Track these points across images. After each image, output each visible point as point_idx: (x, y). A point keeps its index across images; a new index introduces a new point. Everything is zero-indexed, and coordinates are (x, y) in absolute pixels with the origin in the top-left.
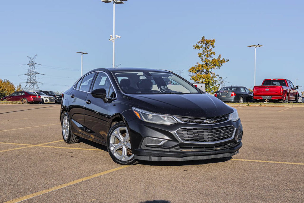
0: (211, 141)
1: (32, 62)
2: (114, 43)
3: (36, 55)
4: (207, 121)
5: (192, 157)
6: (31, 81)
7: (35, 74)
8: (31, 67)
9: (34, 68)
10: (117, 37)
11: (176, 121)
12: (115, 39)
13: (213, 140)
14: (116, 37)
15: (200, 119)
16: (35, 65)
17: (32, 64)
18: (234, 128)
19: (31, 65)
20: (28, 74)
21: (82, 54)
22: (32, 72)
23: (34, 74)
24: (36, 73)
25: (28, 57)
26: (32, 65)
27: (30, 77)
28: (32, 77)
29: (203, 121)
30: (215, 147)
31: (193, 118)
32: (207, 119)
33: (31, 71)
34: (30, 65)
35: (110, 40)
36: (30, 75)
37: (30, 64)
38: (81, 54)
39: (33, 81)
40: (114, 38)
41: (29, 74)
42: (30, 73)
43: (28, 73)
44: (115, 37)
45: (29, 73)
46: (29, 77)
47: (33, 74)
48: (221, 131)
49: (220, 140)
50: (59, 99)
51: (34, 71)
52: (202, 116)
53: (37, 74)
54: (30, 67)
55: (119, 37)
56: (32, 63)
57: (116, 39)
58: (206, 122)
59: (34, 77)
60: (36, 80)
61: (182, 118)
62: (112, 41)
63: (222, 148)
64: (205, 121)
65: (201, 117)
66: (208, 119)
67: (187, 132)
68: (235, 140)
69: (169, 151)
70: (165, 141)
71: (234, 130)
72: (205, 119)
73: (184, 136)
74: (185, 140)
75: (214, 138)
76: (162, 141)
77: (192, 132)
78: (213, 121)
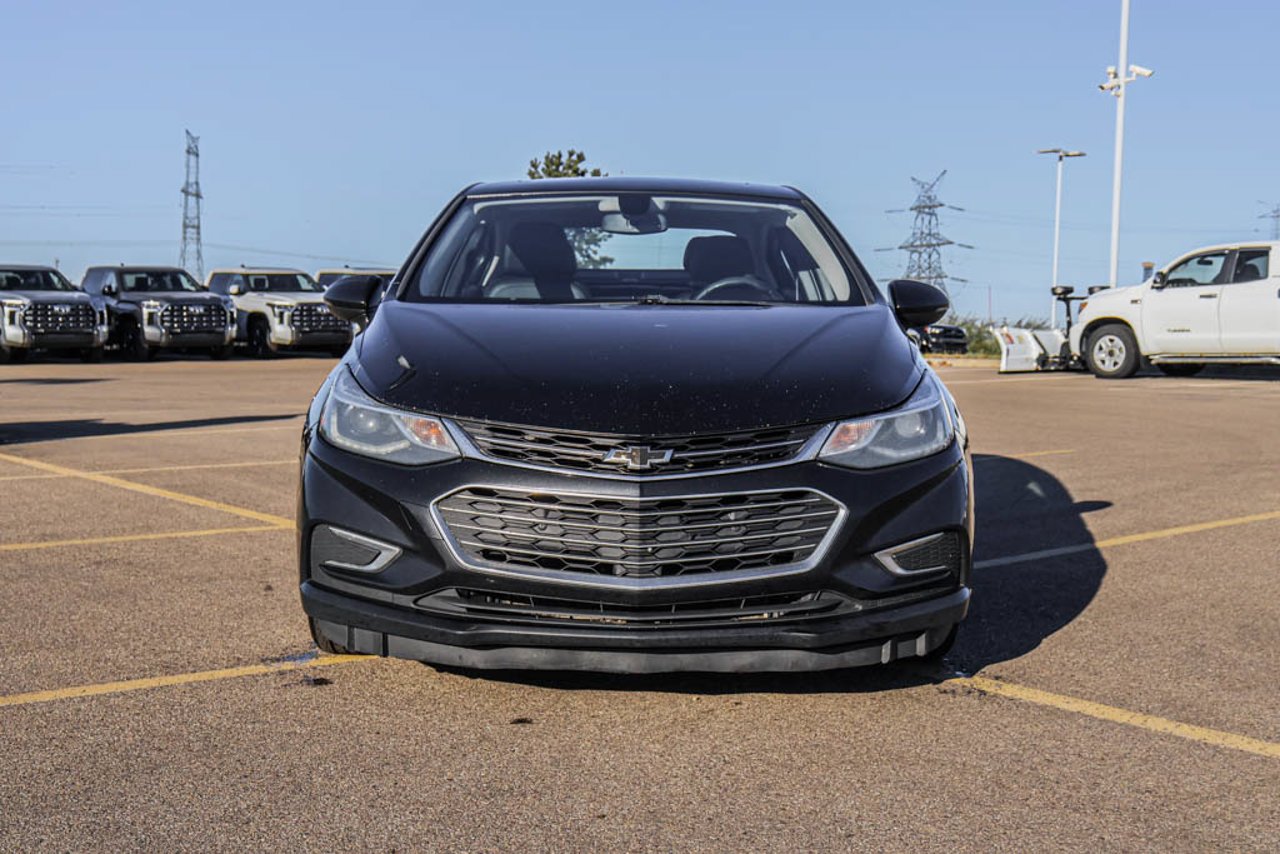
0: (645, 573)
1: (929, 198)
2: (1121, 101)
3: (945, 171)
4: (623, 458)
5: (544, 651)
6: (923, 272)
7: (939, 245)
8: (923, 219)
9: (934, 221)
10: (1134, 74)
11: (456, 448)
12: (1127, 83)
13: (658, 572)
14: (1132, 72)
15: (588, 441)
16: (938, 210)
17: (927, 207)
18: (837, 508)
19: (924, 212)
20: (911, 247)
21: (1061, 158)
22: (928, 238)
23: (934, 245)
24: (941, 242)
25: (914, 179)
26: (927, 210)
27: (920, 256)
28: (925, 256)
29: (601, 454)
30: (674, 608)
31: (547, 436)
32: (622, 444)
33: (922, 233)
34: (920, 212)
35: (1102, 88)
36: (919, 249)
37: (919, 209)
38: (1058, 158)
39: (927, 272)
40: (1122, 80)
41: (917, 246)
42: (918, 243)
43: (911, 240)
44: (1128, 73)
45: (915, 241)
46: (915, 256)
47: (929, 246)
48: (729, 520)
49: (765, 564)
50: (941, 340)
51: (933, 232)
52: (602, 428)
53: (943, 244)
54: (920, 217)
55: (1147, 72)
56: (928, 202)
57: (1129, 82)
58: (618, 460)
59: (935, 256)
60: (940, 268)
61: (487, 432)
62: (1113, 93)
63: (776, 615)
64: (611, 457)
65: (592, 433)
66: (631, 445)
67: (501, 512)
68: (841, 575)
69: (413, 606)
70: (391, 550)
71: (832, 518)
72: (615, 447)
73: (477, 535)
74: (487, 554)
75: (665, 558)
76: (380, 553)
77: (530, 511)
78: (662, 456)
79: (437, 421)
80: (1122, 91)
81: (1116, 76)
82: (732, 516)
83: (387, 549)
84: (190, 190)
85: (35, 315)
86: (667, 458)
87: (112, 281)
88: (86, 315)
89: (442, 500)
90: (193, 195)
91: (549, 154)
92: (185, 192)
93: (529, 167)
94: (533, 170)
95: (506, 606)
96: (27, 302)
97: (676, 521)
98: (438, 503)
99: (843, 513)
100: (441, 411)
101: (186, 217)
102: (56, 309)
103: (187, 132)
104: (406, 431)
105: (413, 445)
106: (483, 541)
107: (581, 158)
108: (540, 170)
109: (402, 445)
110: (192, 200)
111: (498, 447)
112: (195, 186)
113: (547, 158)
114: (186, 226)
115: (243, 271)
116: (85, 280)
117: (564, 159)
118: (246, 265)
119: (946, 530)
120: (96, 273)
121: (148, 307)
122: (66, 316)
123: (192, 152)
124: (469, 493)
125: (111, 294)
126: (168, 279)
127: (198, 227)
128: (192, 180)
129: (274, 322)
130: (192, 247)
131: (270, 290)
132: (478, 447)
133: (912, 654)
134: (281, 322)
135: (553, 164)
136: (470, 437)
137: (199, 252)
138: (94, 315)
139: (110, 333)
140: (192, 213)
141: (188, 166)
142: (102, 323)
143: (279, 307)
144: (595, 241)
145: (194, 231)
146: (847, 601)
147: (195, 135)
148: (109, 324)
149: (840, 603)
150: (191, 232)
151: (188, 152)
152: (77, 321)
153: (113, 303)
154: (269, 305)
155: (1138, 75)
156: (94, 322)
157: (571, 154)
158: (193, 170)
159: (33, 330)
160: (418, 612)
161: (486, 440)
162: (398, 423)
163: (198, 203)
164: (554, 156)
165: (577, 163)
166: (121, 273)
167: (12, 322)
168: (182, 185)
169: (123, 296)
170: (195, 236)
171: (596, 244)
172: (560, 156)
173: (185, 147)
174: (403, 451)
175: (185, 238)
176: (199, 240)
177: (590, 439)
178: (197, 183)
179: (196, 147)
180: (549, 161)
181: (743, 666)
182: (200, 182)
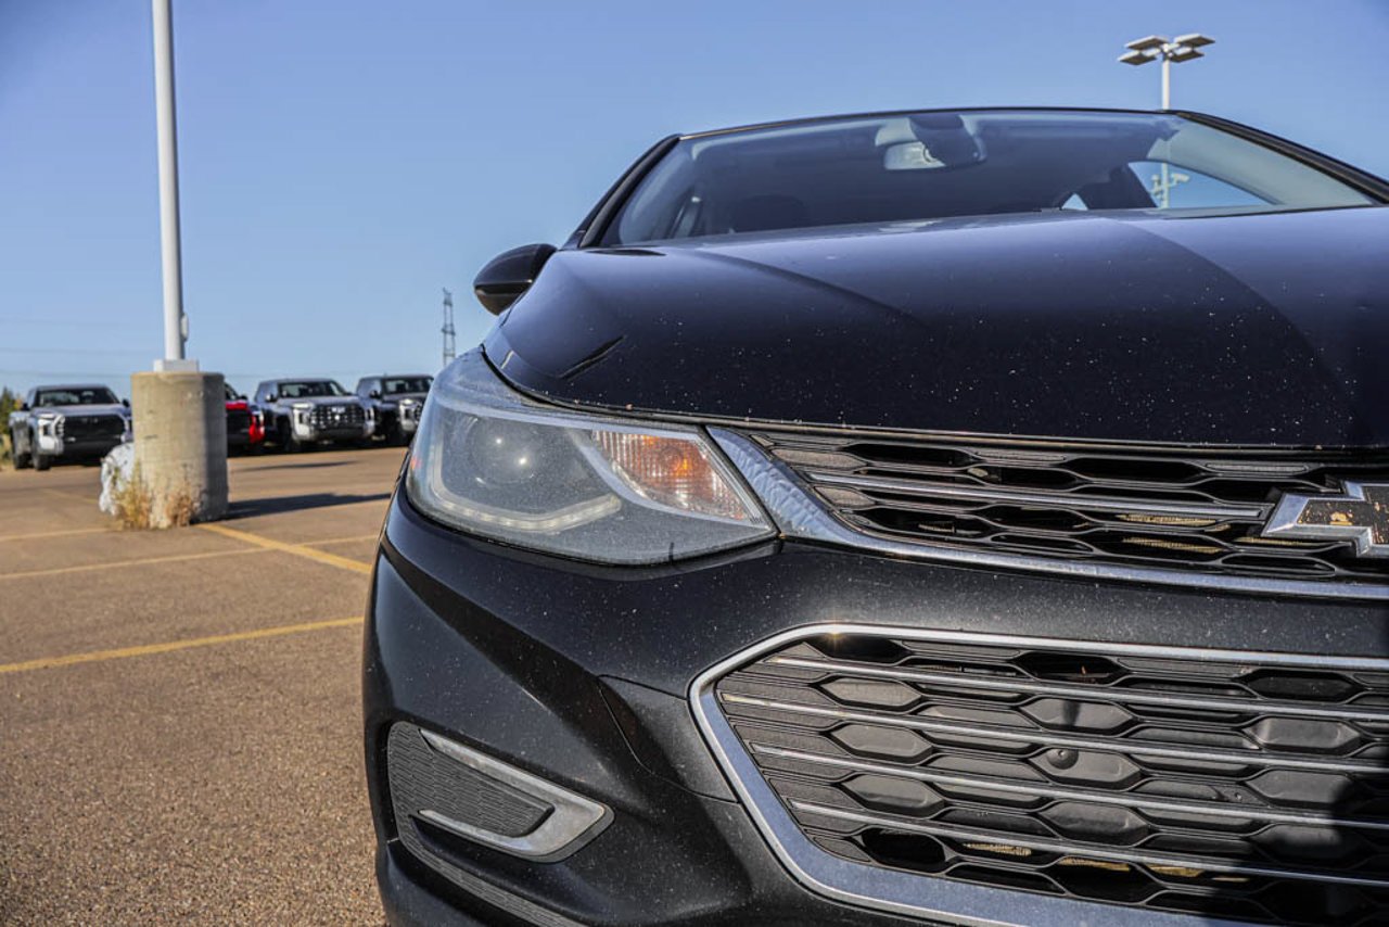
4: (1340, 525)
10: (1175, 181)
11: (756, 512)
12: (1170, 189)
14: (1173, 179)
15: (1185, 473)
29: (1247, 512)
31: (1046, 461)
32: (1324, 477)
40: (1165, 186)
44: (1170, 180)
52: (1241, 429)
58: (1315, 530)
61: (851, 461)
64: (1288, 519)
65: (1207, 446)
66: (1358, 476)
67: (917, 711)
70: (582, 808)
72: (1289, 487)
73: (845, 784)
76: (550, 812)
77: (1019, 702)
79: (693, 437)
80: (1165, 195)
81: (1160, 182)
83: (568, 803)
84: (447, 329)
85: (318, 415)
87: (377, 387)
88: (357, 413)
89: (728, 673)
90: (449, 333)
92: (444, 331)
96: (312, 406)
98: (715, 681)
100: (705, 409)
101: (445, 349)
102: (334, 410)
103: (444, 289)
104: (610, 472)
105: (629, 509)
106: (863, 801)
109: (599, 509)
110: (449, 337)
111: (889, 504)
112: (450, 327)
114: (445, 355)
116: (359, 387)
120: (365, 382)
121: (405, 405)
122: (341, 415)
123: (448, 303)
124: (817, 654)
125: (376, 396)
126: (420, 384)
127: (454, 355)
128: (448, 322)
132: (828, 508)
136: (799, 476)
138: (363, 413)
139: (376, 427)
140: (449, 346)
141: (445, 313)
142: (370, 418)
147: (448, 292)
148: (376, 419)
151: (445, 303)
152: (350, 419)
153: (378, 403)
155: (1178, 182)
156: (363, 418)
158: (449, 316)
159: (317, 426)
161: (851, 485)
162: (588, 452)
163: (453, 338)
166: (384, 381)
167: (301, 421)
168: (441, 326)
169: (386, 398)
173: (443, 300)
174: (605, 523)
177: (1199, 464)
178: (452, 325)
179: (450, 299)
182: (455, 323)
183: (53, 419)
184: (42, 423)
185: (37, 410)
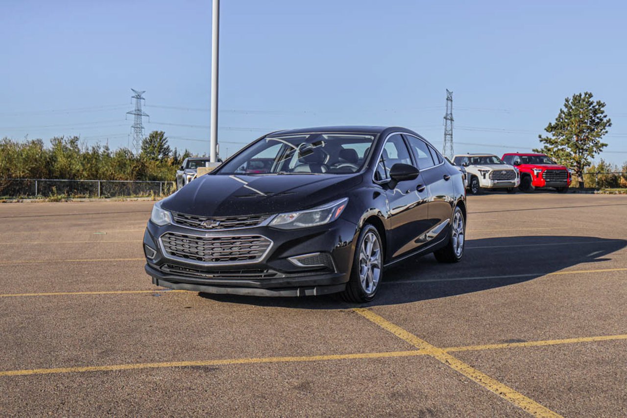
4: (205, 224)
13: (213, 260)
18: (271, 242)
29: (200, 223)
31: (188, 217)
48: (235, 245)
49: (245, 260)
64: (203, 224)
67: (175, 240)
68: (269, 264)
69: (159, 269)
71: (268, 246)
73: (170, 247)
74: (173, 254)
75: (216, 256)
76: (154, 253)
77: (182, 240)
78: (216, 223)
82: (237, 243)
84: (448, 117)
86: (217, 225)
90: (449, 119)
91: (575, 94)
92: (446, 118)
93: (564, 102)
94: (566, 103)
95: (187, 271)
97: (219, 244)
98: (161, 237)
99: (272, 244)
101: (446, 130)
103: (447, 90)
106: (171, 249)
107: (591, 96)
108: (570, 103)
110: (449, 122)
111: (178, 221)
112: (450, 115)
113: (574, 97)
114: (446, 134)
115: (468, 155)
117: (583, 97)
118: (470, 153)
119: (321, 252)
123: (449, 99)
124: (169, 234)
127: (452, 135)
128: (449, 112)
129: (481, 178)
130: (448, 144)
131: (479, 164)
132: (173, 220)
133: (296, 296)
134: (484, 178)
135: (577, 99)
136: (173, 217)
137: (452, 147)
140: (449, 128)
141: (447, 106)
143: (484, 171)
144: (599, 136)
145: (449, 136)
146: (279, 273)
147: (450, 91)
149: (276, 274)
150: (448, 137)
151: (447, 99)
154: (479, 170)
157: (586, 94)
158: (449, 108)
160: (161, 272)
161: (176, 218)
163: (451, 123)
164: (577, 96)
165: (588, 98)
168: (444, 115)
170: (450, 139)
171: (599, 137)
172: (580, 95)
173: (446, 97)
175: (445, 140)
176: (452, 140)
177: (198, 218)
178: (451, 114)
179: (451, 97)
180: (575, 98)
181: (246, 293)
182: (453, 113)
183: (194, 175)
184: (188, 177)
185: (187, 170)
